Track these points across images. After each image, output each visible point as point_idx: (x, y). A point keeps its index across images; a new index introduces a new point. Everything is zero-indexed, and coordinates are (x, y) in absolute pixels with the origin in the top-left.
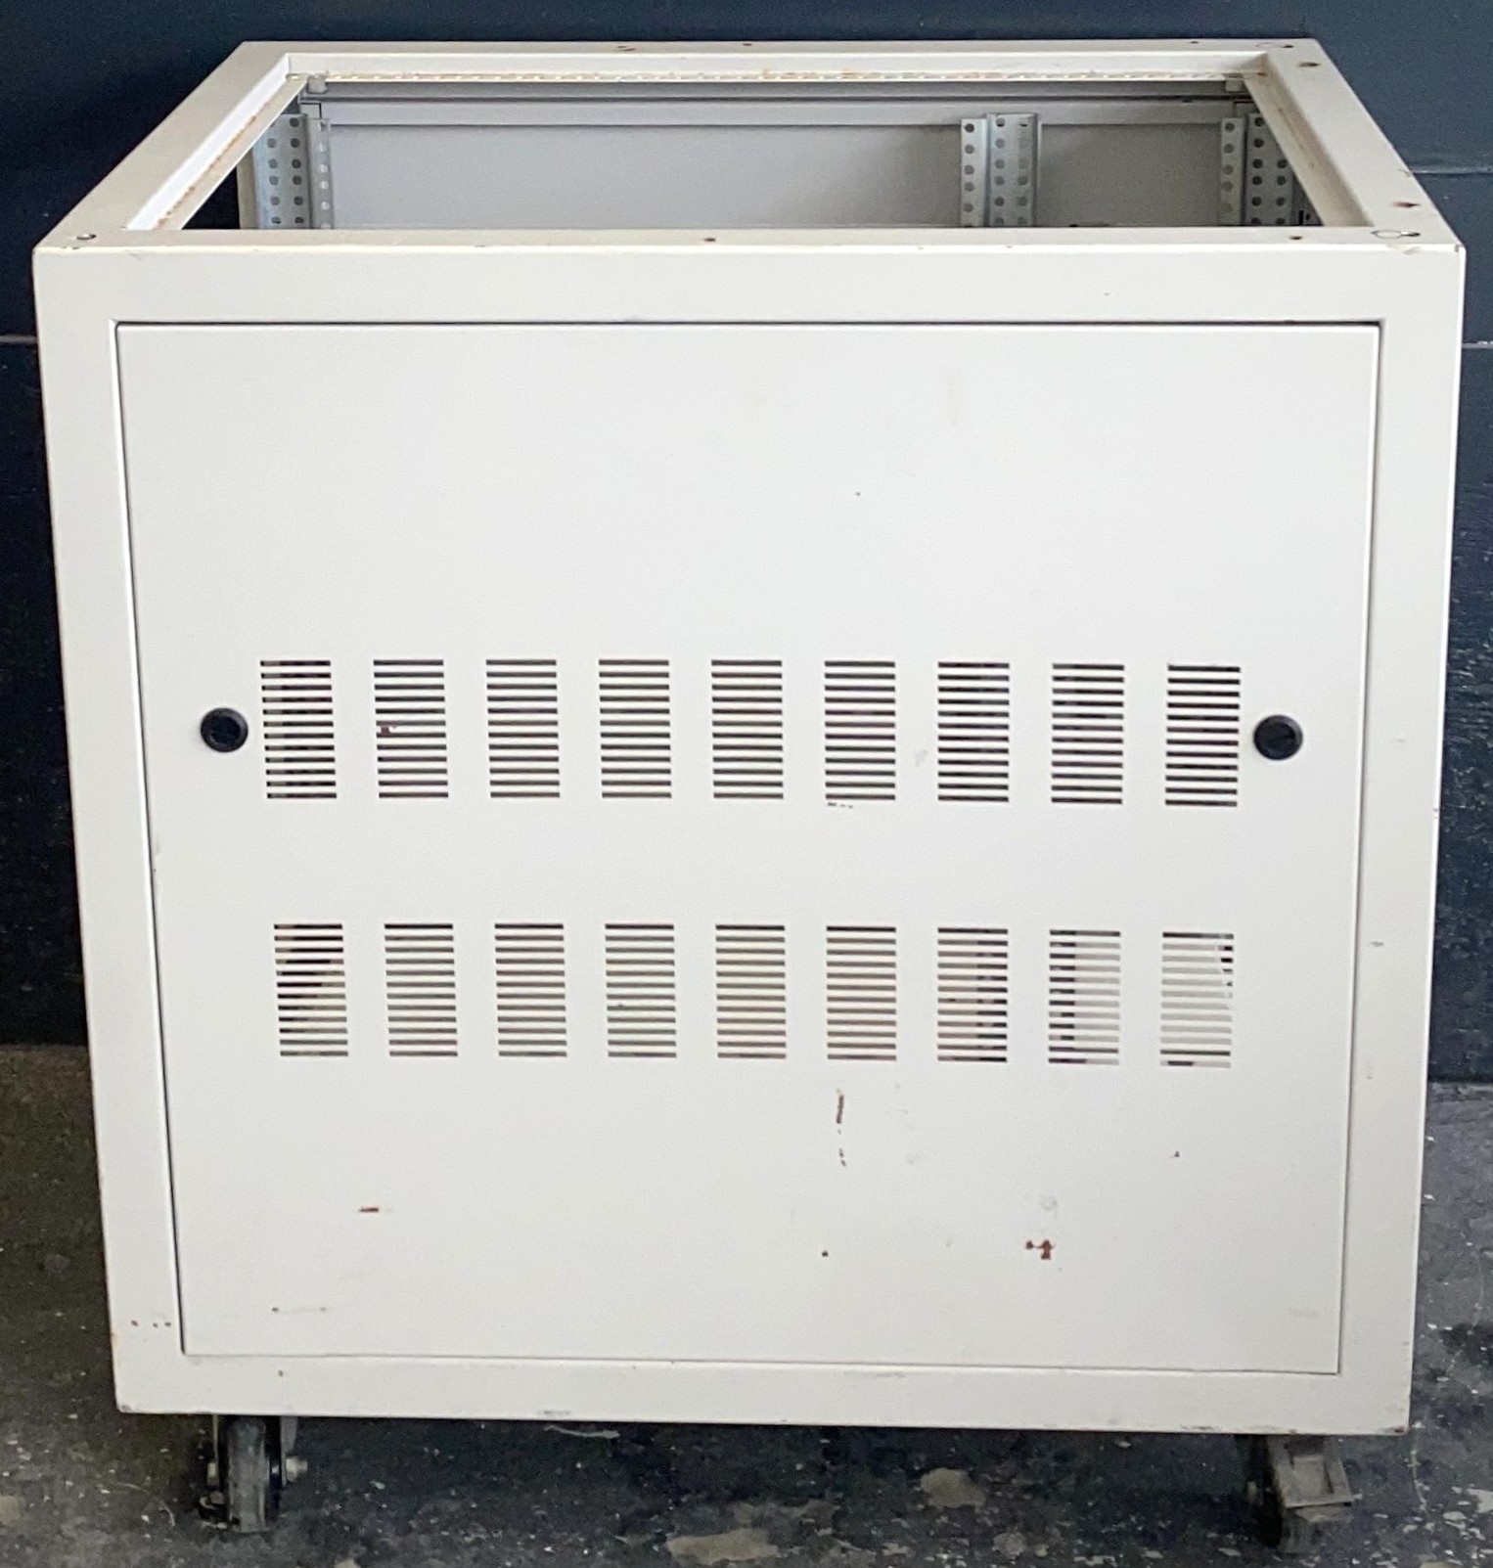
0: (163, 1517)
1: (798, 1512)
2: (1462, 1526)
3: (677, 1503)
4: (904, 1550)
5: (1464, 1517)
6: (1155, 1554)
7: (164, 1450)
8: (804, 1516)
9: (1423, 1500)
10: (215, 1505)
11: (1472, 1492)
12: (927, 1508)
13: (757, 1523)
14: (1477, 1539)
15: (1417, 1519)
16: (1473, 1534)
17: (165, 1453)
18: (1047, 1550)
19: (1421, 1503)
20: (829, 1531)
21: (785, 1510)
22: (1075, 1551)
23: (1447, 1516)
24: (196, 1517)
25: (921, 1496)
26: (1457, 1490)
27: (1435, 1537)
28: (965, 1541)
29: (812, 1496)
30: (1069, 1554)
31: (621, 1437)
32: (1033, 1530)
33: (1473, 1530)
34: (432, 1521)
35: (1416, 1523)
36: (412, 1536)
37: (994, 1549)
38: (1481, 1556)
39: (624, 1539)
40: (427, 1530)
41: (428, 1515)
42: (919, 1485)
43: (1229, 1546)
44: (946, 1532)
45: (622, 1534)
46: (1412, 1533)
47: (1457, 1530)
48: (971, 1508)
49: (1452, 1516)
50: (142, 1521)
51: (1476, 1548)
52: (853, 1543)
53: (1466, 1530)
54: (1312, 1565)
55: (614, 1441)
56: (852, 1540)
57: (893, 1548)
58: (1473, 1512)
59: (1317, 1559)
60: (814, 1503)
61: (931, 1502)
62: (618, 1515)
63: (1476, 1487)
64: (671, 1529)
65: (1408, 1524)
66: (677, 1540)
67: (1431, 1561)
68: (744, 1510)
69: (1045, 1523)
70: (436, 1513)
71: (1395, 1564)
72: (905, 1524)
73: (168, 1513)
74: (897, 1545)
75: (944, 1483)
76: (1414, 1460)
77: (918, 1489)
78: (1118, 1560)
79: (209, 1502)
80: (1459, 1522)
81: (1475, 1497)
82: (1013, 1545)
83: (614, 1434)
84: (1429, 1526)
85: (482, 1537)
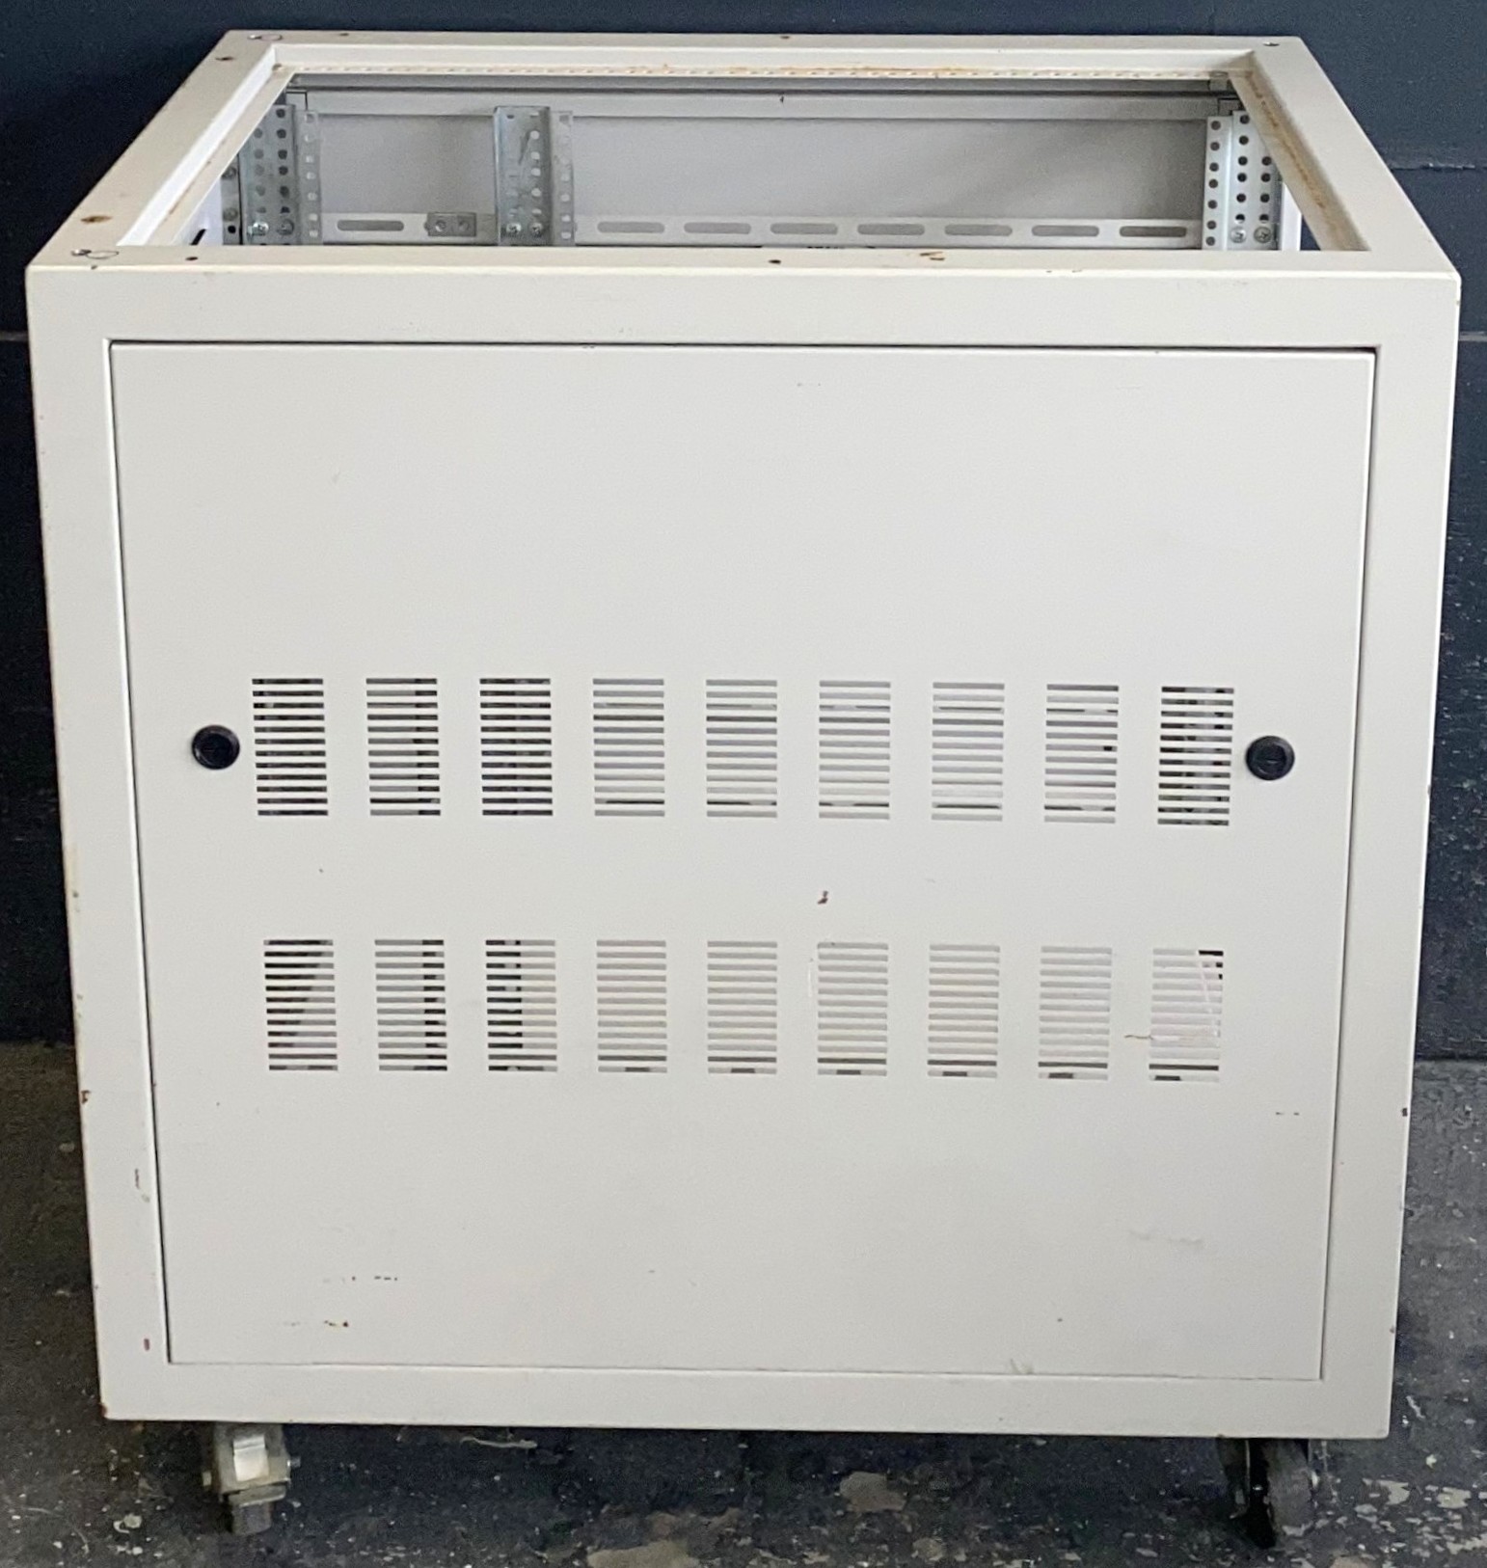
0: (77, 1543)
1: (716, 1521)
2: (1373, 1519)
3: (596, 1515)
4: (824, 1559)
5: (1375, 1510)
6: (1072, 1556)
7: (76, 1472)
8: (723, 1525)
9: (1335, 1493)
10: (130, 1529)
11: (1383, 1483)
12: (846, 1513)
13: (677, 1534)
14: (1387, 1532)
15: (1330, 1513)
16: (1385, 1527)
17: (76, 1475)
18: (967, 1554)
19: (1332, 1497)
20: (748, 1541)
21: (705, 1520)
22: (995, 1555)
23: (1358, 1508)
24: (109, 1542)
25: (839, 1502)
26: (1368, 1482)
27: (1348, 1532)
28: (885, 1547)
29: (732, 1505)
30: (988, 1558)
31: (539, 1448)
32: (952, 1535)
33: (1383, 1523)
34: (350, 1540)
35: (1328, 1516)
36: (331, 1556)
37: (914, 1555)
38: (1394, 1550)
39: (545, 1555)
40: (346, 1550)
41: (346, 1535)
42: (837, 1489)
43: (1145, 1546)
44: (866, 1539)
45: (542, 1549)
46: (1324, 1528)
47: (1369, 1524)
48: (889, 1512)
49: (1364, 1509)
50: (55, 1547)
51: (1387, 1541)
52: (774, 1553)
53: (1378, 1523)
54: (1228, 1564)
55: (532, 1451)
56: (772, 1550)
57: (814, 1558)
58: (1382, 1505)
59: (1232, 1557)
60: (733, 1511)
61: (850, 1508)
62: (537, 1529)
63: (1387, 1479)
64: (591, 1542)
65: (1321, 1518)
66: (599, 1553)
67: (1343, 1556)
68: (664, 1520)
69: (964, 1528)
70: (353, 1531)
71: (1308, 1560)
72: (825, 1531)
73: (80, 1538)
74: (817, 1554)
75: (861, 1487)
76: (1325, 1451)
77: (837, 1494)
78: (1036, 1563)
79: (123, 1526)
80: (1370, 1514)
81: (1386, 1488)
82: (934, 1550)
83: (531, 1444)
84: (1341, 1521)
85: (402, 1555)
